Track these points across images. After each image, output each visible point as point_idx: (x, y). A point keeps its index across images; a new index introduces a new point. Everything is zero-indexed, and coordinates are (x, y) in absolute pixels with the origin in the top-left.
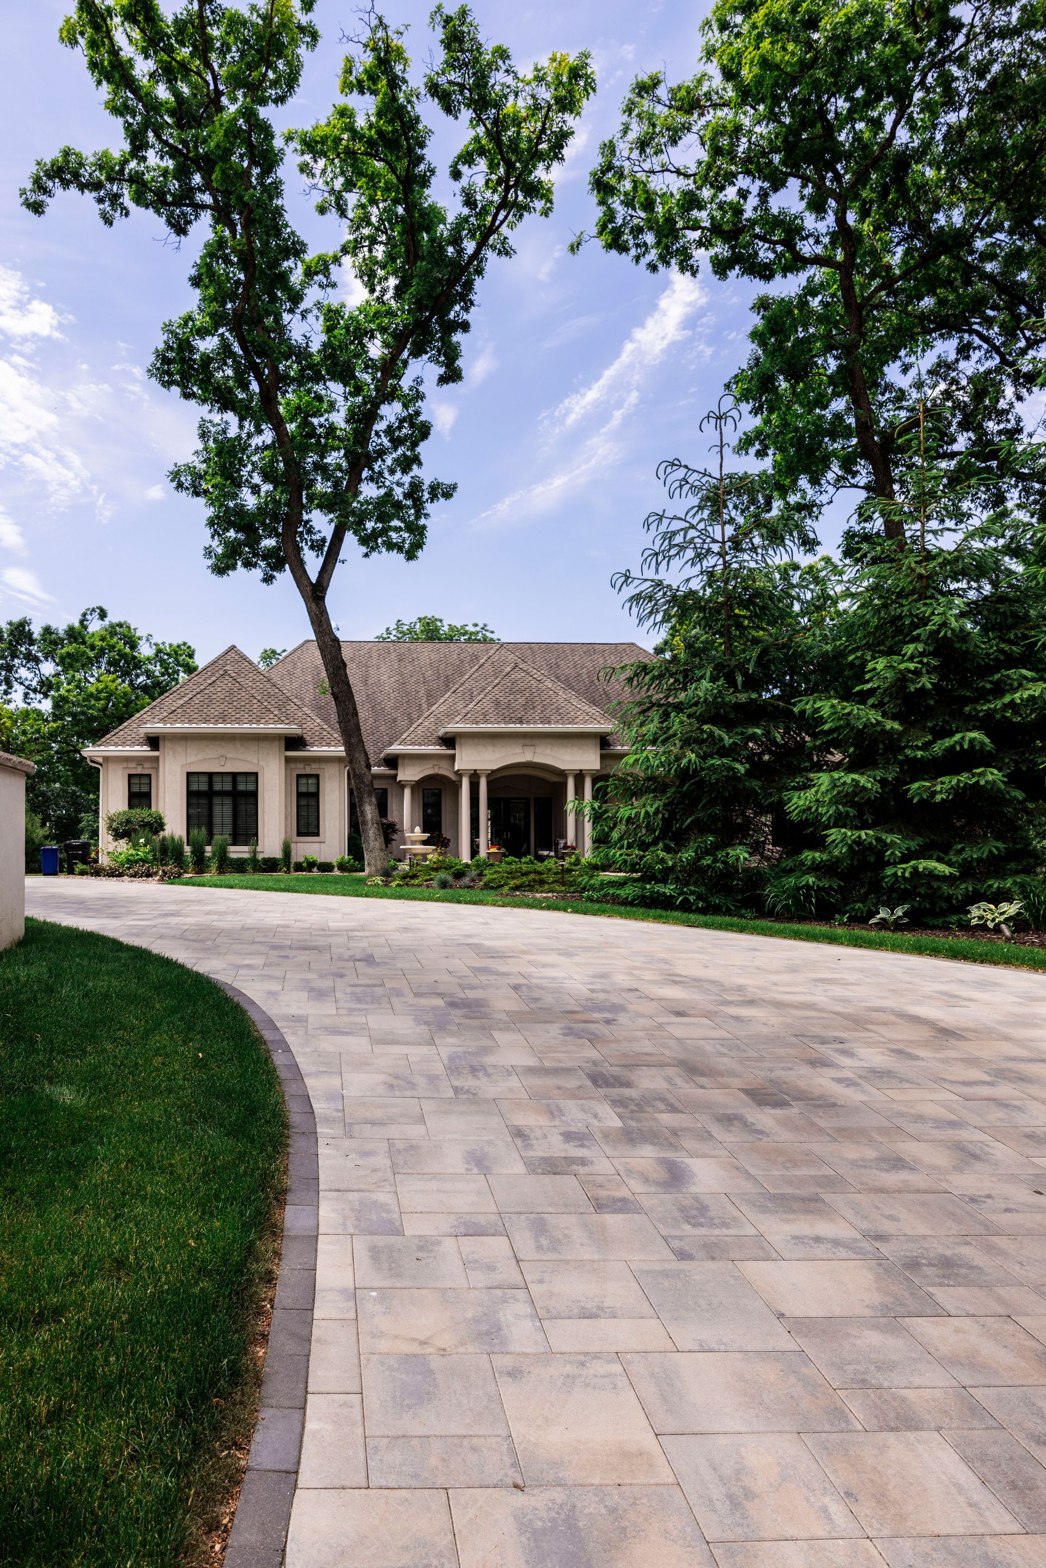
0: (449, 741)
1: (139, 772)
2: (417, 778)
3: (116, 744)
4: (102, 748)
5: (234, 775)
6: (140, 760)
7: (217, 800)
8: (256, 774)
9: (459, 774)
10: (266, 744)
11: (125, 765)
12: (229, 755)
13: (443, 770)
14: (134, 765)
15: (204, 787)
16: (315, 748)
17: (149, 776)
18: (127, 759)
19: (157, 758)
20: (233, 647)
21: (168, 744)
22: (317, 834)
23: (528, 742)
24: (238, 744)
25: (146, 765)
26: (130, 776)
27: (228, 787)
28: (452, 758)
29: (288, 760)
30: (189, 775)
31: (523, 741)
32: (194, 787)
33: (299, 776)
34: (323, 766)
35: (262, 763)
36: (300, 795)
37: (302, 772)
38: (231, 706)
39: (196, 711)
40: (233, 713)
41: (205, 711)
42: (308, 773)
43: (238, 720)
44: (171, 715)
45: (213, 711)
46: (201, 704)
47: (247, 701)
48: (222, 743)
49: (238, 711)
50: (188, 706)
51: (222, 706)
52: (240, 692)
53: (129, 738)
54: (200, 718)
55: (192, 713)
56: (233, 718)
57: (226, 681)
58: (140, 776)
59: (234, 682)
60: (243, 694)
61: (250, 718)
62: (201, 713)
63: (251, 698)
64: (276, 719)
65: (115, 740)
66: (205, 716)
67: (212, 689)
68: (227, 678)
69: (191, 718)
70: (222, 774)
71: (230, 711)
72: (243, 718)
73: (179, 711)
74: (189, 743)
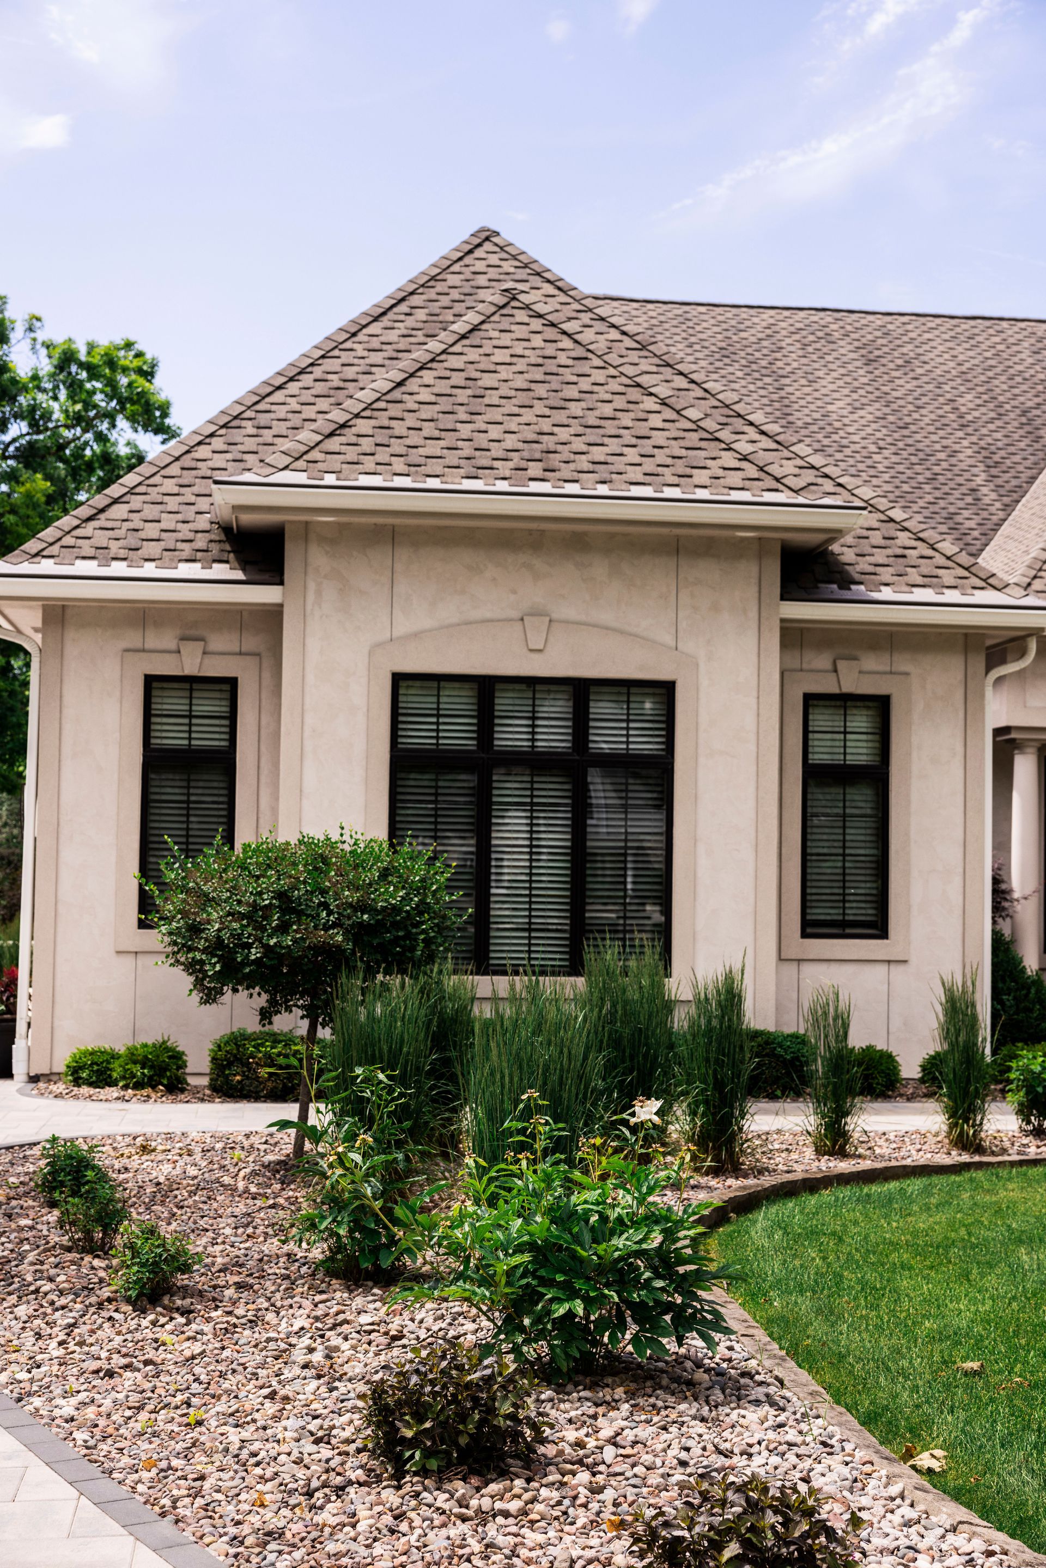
1: (190, 668)
3: (101, 554)
4: (47, 566)
5: (581, 691)
6: (193, 622)
7: (507, 789)
8: (667, 689)
10: (708, 570)
11: (132, 638)
12: (567, 611)
14: (167, 640)
15: (459, 734)
16: (886, 593)
17: (231, 684)
18: (143, 616)
21: (319, 558)
22: (878, 927)
24: (599, 568)
25: (218, 642)
26: (151, 682)
27: (555, 736)
30: (398, 679)
32: (418, 736)
33: (810, 700)
34: (903, 663)
35: (688, 645)
36: (816, 776)
37: (827, 686)
38: (560, 417)
39: (429, 429)
40: (578, 444)
41: (465, 430)
42: (849, 686)
43: (603, 471)
44: (333, 444)
45: (495, 432)
46: (445, 404)
47: (620, 402)
48: (537, 563)
49: (592, 436)
50: (395, 410)
51: (528, 416)
52: (584, 367)
53: (152, 530)
54: (452, 458)
55: (415, 439)
56: (583, 462)
57: (521, 332)
58: (192, 683)
59: (551, 333)
60: (599, 376)
61: (649, 465)
62: (449, 439)
63: (634, 394)
64: (752, 472)
65: (101, 538)
66: (467, 450)
67: (473, 355)
68: (521, 316)
69: (414, 456)
70: (531, 683)
71: (563, 434)
72: (619, 463)
73: (363, 426)
74: (403, 554)
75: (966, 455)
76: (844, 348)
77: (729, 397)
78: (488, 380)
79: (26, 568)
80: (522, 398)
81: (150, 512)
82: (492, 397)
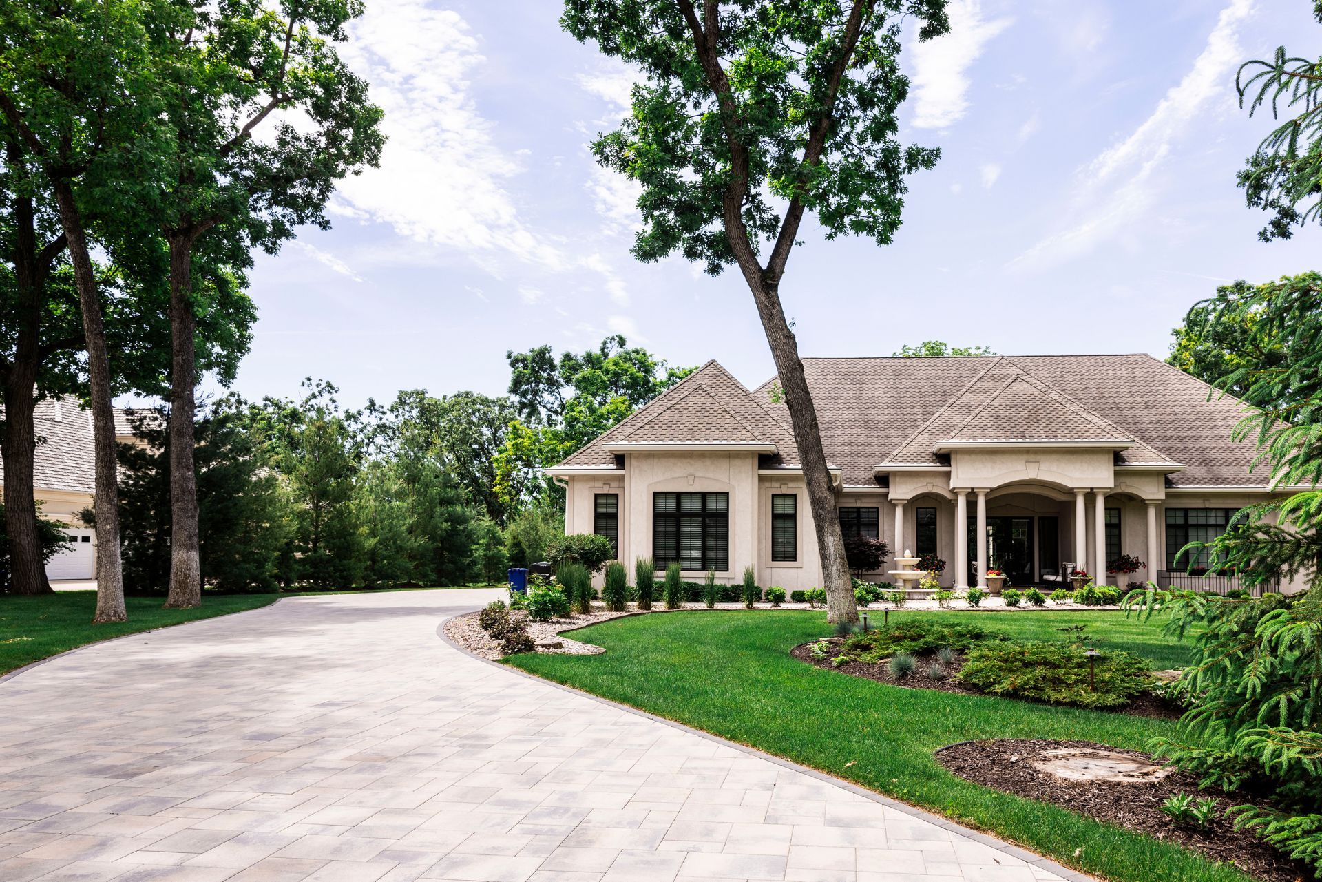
0: (944, 458)
1: (606, 492)
2: (909, 497)
3: (582, 463)
4: (567, 467)
5: (704, 495)
6: (607, 480)
7: (685, 522)
8: (727, 494)
9: (954, 492)
10: (738, 462)
11: (591, 484)
12: (698, 474)
13: (938, 488)
14: (600, 485)
15: (672, 508)
16: (792, 466)
17: (616, 495)
18: (594, 478)
19: (622, 478)
20: (713, 362)
21: (634, 462)
22: (794, 559)
23: (1032, 457)
24: (708, 462)
25: (613, 484)
26: (596, 496)
27: (697, 508)
28: (948, 475)
29: (762, 479)
30: (655, 494)
31: (1025, 457)
32: (661, 508)
33: (774, 496)
35: (733, 482)
36: (775, 517)
37: (777, 492)
38: (701, 421)
39: (664, 427)
40: (704, 429)
41: (674, 426)
42: (784, 492)
43: (707, 437)
44: (637, 432)
45: (682, 427)
46: (671, 419)
47: (719, 416)
48: (691, 461)
49: (708, 426)
50: (657, 422)
51: (692, 421)
52: (713, 406)
53: (596, 456)
54: (668, 435)
55: (660, 430)
56: (703, 434)
57: (699, 396)
58: (607, 495)
59: (707, 396)
60: (716, 409)
61: (721, 434)
62: (669, 429)
63: (724, 413)
64: (749, 434)
65: (583, 458)
66: (673, 432)
67: (683, 404)
68: (700, 391)
69: (658, 435)
70: (691, 493)
71: (700, 426)
72: (712, 434)
73: (647, 427)
74: (656, 460)
78: (685, 412)
79: (562, 467)
80: (693, 416)
81: (597, 451)
82: (684, 417)
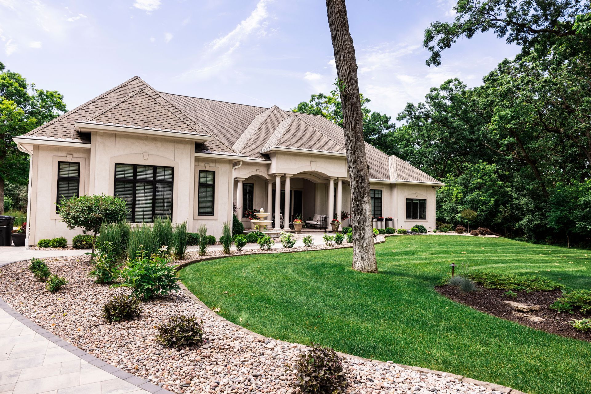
0: (267, 156)
1: (69, 160)
2: (247, 177)
4: (34, 137)
5: (155, 168)
6: (70, 151)
7: (139, 187)
8: (172, 169)
9: (274, 176)
10: (181, 146)
11: (55, 153)
12: (152, 152)
13: (262, 172)
14: (64, 154)
15: (129, 176)
16: (214, 152)
17: (79, 164)
18: (58, 149)
19: (88, 151)
20: (137, 77)
21: (99, 139)
22: (212, 214)
23: (313, 159)
24: (159, 144)
25: (75, 155)
26: (59, 163)
27: (150, 177)
28: (268, 166)
29: (197, 159)
30: (116, 165)
31: (310, 159)
32: (120, 176)
33: (200, 171)
34: (218, 165)
35: (177, 160)
36: (201, 185)
37: (203, 169)
38: (151, 115)
39: (124, 115)
40: (155, 120)
41: (131, 116)
42: (207, 169)
43: (160, 126)
44: (103, 116)
45: (138, 116)
46: (127, 110)
47: (164, 113)
48: (146, 143)
49: (158, 119)
50: (116, 110)
51: (145, 114)
52: (156, 105)
53: (60, 131)
54: (129, 121)
55: (120, 116)
56: (156, 124)
57: (144, 97)
58: (69, 163)
59: (150, 98)
60: (160, 107)
61: (169, 125)
62: (128, 117)
63: (167, 111)
64: (190, 128)
65: (48, 132)
66: (132, 119)
67: (133, 101)
68: (144, 94)
69: (120, 120)
70: (145, 166)
71: (152, 118)
72: (163, 125)
73: (109, 113)
74: (118, 139)
75: (230, 128)
76: (208, 106)
77: (186, 114)
78: (136, 106)
79: (29, 137)
80: (144, 110)
81: (60, 127)
82: (137, 110)
